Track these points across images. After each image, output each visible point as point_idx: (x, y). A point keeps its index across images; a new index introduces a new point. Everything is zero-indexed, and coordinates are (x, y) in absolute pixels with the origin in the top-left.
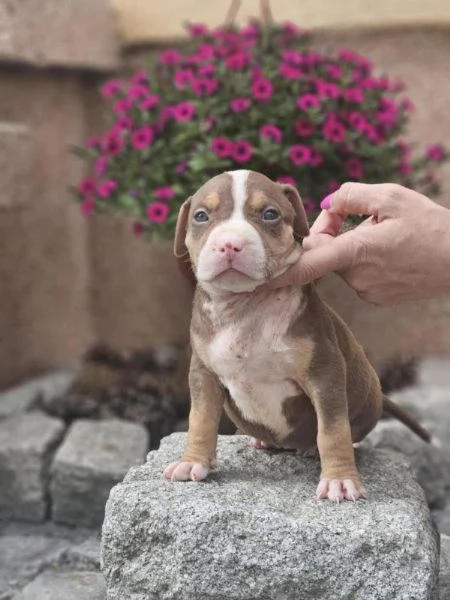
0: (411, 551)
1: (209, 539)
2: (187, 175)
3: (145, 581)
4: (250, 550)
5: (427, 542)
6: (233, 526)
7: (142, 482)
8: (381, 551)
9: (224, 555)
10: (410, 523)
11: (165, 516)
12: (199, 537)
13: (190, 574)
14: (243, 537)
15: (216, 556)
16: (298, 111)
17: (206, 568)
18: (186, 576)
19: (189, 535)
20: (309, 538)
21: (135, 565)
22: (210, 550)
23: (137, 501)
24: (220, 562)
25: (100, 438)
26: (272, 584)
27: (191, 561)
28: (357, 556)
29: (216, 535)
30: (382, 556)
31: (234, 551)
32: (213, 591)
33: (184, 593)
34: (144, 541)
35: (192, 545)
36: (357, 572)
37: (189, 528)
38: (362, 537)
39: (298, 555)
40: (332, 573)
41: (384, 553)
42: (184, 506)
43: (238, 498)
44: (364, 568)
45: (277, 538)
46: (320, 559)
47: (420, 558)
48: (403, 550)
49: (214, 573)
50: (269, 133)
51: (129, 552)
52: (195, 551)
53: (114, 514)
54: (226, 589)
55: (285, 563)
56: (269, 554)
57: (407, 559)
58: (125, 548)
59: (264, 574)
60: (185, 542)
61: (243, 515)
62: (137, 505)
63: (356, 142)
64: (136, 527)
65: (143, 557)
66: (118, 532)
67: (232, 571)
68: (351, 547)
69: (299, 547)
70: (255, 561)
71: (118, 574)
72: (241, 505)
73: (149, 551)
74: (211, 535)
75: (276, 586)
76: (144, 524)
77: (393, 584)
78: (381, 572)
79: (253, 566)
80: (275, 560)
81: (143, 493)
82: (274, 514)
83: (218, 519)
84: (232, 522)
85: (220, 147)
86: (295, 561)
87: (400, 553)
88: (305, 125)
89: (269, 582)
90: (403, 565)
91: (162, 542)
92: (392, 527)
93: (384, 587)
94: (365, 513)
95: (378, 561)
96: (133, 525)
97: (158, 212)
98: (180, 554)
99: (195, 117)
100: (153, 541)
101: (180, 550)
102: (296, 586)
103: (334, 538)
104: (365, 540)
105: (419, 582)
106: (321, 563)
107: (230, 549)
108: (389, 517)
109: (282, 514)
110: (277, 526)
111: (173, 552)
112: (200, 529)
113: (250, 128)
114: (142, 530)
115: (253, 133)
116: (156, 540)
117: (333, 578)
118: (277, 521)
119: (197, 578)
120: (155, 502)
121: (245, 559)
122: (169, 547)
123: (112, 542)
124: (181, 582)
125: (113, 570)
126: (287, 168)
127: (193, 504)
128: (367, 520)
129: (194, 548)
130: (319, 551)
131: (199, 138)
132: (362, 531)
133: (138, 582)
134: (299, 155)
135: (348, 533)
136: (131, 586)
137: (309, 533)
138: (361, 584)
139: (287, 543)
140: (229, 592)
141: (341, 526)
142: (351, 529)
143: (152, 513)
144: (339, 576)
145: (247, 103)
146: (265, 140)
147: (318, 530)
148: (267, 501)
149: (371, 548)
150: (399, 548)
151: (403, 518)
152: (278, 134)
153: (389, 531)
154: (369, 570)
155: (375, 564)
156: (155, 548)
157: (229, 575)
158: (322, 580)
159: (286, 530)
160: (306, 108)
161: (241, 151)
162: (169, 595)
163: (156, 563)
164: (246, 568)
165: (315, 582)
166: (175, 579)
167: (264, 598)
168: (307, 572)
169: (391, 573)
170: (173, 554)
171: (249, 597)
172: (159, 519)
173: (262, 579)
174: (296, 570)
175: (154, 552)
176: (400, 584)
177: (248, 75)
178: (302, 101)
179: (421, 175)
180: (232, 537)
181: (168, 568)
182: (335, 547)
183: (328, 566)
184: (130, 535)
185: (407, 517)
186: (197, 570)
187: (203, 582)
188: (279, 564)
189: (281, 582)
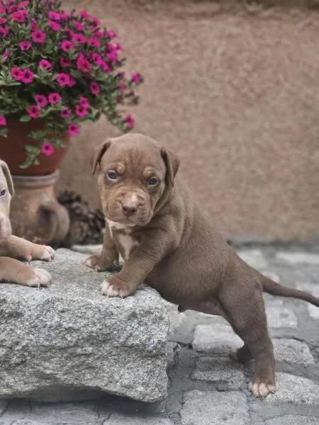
0: (159, 315)
1: (44, 313)
3: (3, 340)
4: (68, 319)
6: (57, 305)
8: (142, 316)
9: (53, 322)
11: (17, 301)
13: (33, 335)
14: (63, 312)
15: (48, 323)
16: (60, 51)
17: (42, 330)
18: (31, 336)
19: (33, 312)
20: (102, 310)
22: (45, 320)
24: (51, 327)
26: (80, 337)
27: (34, 327)
28: (129, 319)
29: (49, 311)
30: (142, 318)
31: (59, 320)
32: (47, 343)
33: (30, 345)
34: (3, 317)
35: (34, 318)
36: (129, 328)
37: (32, 307)
38: (131, 309)
39: (96, 320)
40: (114, 329)
41: (144, 316)
42: (27, 295)
44: (133, 325)
45: (83, 311)
46: (108, 322)
47: (163, 319)
48: (154, 315)
49: (47, 333)
50: (45, 66)
52: (36, 321)
54: (54, 342)
55: (88, 325)
56: (80, 320)
57: (156, 319)
59: (76, 332)
60: (30, 316)
61: (62, 299)
63: (97, 72)
65: (2, 326)
68: (125, 314)
69: (96, 316)
70: (71, 325)
72: (59, 293)
73: (6, 323)
74: (45, 311)
75: (83, 338)
76: (4, 307)
77: (149, 333)
78: (142, 328)
79: (70, 328)
80: (82, 324)
82: (80, 298)
83: (49, 302)
84: (56, 304)
85: (16, 73)
86: (94, 324)
87: (152, 316)
88: (66, 61)
90: (154, 323)
91: (14, 317)
92: (147, 302)
93: (143, 336)
95: (140, 321)
100: (8, 317)
101: (27, 321)
102: (94, 338)
103: (116, 310)
104: (132, 311)
105: (163, 332)
106: (109, 324)
107: (56, 319)
110: (83, 304)
111: (22, 322)
112: (39, 308)
113: (30, 60)
114: (2, 310)
115: (33, 64)
116: (11, 315)
117: (115, 332)
118: (82, 301)
119: (37, 337)
120: (9, 294)
121: (65, 323)
122: (19, 319)
124: (28, 340)
126: (54, 87)
127: (33, 294)
130: (107, 317)
132: (131, 306)
134: (63, 79)
135: (123, 306)
137: (101, 307)
138: (131, 334)
139: (90, 313)
140: (56, 344)
141: (119, 303)
142: (125, 304)
143: (9, 300)
144: (118, 331)
145: (29, 45)
147: (107, 306)
148: (73, 291)
149: (136, 314)
150: (152, 314)
152: (50, 65)
153: (146, 305)
154: (136, 327)
155: (139, 323)
156: (10, 321)
157: (56, 334)
158: (109, 334)
159: (88, 307)
160: (65, 50)
161: (27, 76)
162: (19, 347)
163: (11, 330)
164: (66, 329)
165: (105, 335)
166: (24, 338)
167: (76, 345)
168: (100, 329)
169: (147, 328)
170: (22, 323)
171: (67, 346)
172: (13, 303)
173: (75, 335)
174: (94, 329)
175: (9, 323)
176: (153, 333)
177: (29, 27)
178: (63, 45)
179: (127, 92)
180: (57, 311)
181: (19, 332)
182: (117, 315)
183: (113, 325)
185: (153, 297)
186: (37, 332)
187: (41, 339)
188: (85, 326)
189: (86, 336)
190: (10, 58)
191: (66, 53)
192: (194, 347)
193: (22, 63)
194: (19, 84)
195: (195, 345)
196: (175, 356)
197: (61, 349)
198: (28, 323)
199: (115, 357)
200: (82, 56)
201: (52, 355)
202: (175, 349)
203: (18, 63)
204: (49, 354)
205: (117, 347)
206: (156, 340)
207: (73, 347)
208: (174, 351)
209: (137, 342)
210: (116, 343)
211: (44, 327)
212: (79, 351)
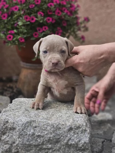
0: (84, 128)
1: (26, 128)
2: (17, 26)
3: (8, 141)
4: (38, 131)
5: (88, 126)
7: (6, 113)
8: (75, 129)
9: (30, 133)
10: (83, 121)
11: (13, 122)
13: (21, 139)
14: (36, 127)
15: (28, 133)
16: (48, 7)
17: (25, 136)
18: (20, 139)
19: (20, 127)
20: (55, 126)
21: (5, 137)
22: (26, 131)
23: (5, 118)
24: (29, 135)
26: (45, 140)
27: (21, 135)
28: (69, 131)
29: (28, 127)
30: (76, 130)
31: (33, 131)
32: (28, 143)
33: (19, 144)
34: (7, 130)
35: (21, 130)
36: (69, 135)
37: (20, 125)
39: (52, 132)
40: (62, 136)
41: (77, 129)
42: (18, 119)
43: (34, 116)
44: (71, 134)
45: (46, 127)
46: (58, 132)
47: (87, 131)
48: (82, 129)
49: (28, 138)
50: (40, 14)
52: (22, 132)
54: (31, 142)
55: (48, 134)
56: (44, 131)
57: (83, 131)
58: (2, 132)
59: (42, 137)
60: (19, 129)
61: (35, 121)
62: (5, 119)
63: (65, 16)
64: (5, 126)
65: (7, 134)
67: (33, 137)
68: (67, 129)
69: (52, 129)
70: (39, 134)
72: (35, 118)
73: (9, 132)
75: (46, 141)
76: (7, 125)
77: (79, 138)
78: (76, 135)
79: (39, 135)
80: (45, 133)
81: (6, 116)
82: (44, 120)
83: (28, 122)
84: (32, 123)
85: (27, 18)
86: (51, 133)
87: (81, 129)
88: (50, 11)
89: (44, 139)
90: (82, 133)
91: (12, 130)
92: (78, 122)
93: (76, 139)
94: (70, 119)
95: (75, 132)
96: (4, 125)
97: (10, 38)
98: (18, 133)
99: (19, 10)
100: (10, 129)
101: (18, 132)
102: (51, 140)
103: (62, 126)
104: (71, 126)
105: (87, 137)
106: (59, 133)
108: (77, 119)
109: (47, 120)
110: (45, 123)
111: (16, 132)
112: (23, 126)
113: (35, 13)
114: (7, 126)
115: (36, 14)
116: (11, 129)
117: (62, 138)
118: (45, 122)
119: (23, 140)
120: (10, 118)
121: (36, 133)
122: (15, 131)
124: (19, 141)
126: (45, 24)
127: (21, 118)
129: (22, 131)
130: (58, 130)
131: (20, 16)
132: (70, 124)
133: (6, 142)
134: (49, 20)
135: (66, 124)
136: (4, 143)
137: (55, 125)
138: (70, 139)
139: (49, 128)
140: (32, 143)
141: (64, 122)
142: (67, 123)
143: (9, 121)
144: (64, 137)
145: (34, 6)
146: (39, 16)
147: (57, 124)
148: (42, 116)
149: (72, 128)
150: (81, 128)
151: (81, 119)
152: (43, 14)
153: (77, 123)
154: (72, 135)
155: (74, 133)
156: (11, 132)
157: (32, 138)
158: (59, 138)
159: (48, 125)
160: (50, 7)
161: (32, 19)
162: (15, 145)
163: (11, 136)
164: (37, 136)
165: (57, 139)
166: (17, 140)
167: (43, 144)
168: (54, 136)
169: (78, 135)
171: (38, 144)
172: (11, 123)
173: (42, 139)
174: (51, 136)
175: (10, 133)
176: (81, 138)
179: (83, 25)
180: (33, 127)
181: (14, 137)
182: (62, 129)
183: (61, 134)
184: (3, 128)
185: (83, 119)
186: (23, 137)
187: (25, 141)
188: (46, 134)
189: (47, 139)
190: (24, 12)
191: (50, 8)
193: (31, 14)
194: (28, 23)
197: (35, 146)
199: (63, 150)
200: (58, 9)
201: (31, 149)
202: (103, 142)
203: (29, 14)
204: (29, 148)
205: (63, 145)
206: (83, 142)
209: (73, 143)
210: (63, 143)
211: (26, 135)
212: (44, 147)
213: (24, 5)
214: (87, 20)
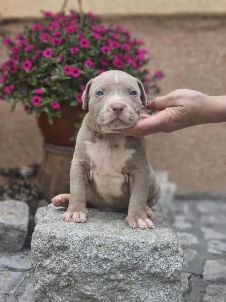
0: (175, 249)
2: (49, 83)
3: (54, 268)
4: (103, 252)
6: (95, 241)
7: (48, 224)
8: (162, 249)
9: (92, 254)
10: (173, 237)
11: (64, 237)
12: (80, 247)
13: (76, 264)
14: (100, 246)
15: (88, 255)
16: (101, 54)
17: (84, 260)
18: (74, 264)
19: (76, 245)
20: (130, 245)
21: (48, 261)
24: (90, 257)
25: (5, 208)
27: (77, 258)
28: (152, 252)
29: (89, 245)
30: (162, 251)
31: (96, 252)
32: (87, 271)
33: (74, 272)
34: (53, 250)
35: (77, 250)
36: (152, 259)
37: (75, 242)
39: (125, 253)
40: (140, 260)
41: (164, 250)
42: (72, 233)
43: (95, 229)
44: (155, 257)
45: (116, 245)
46: (136, 254)
47: (178, 252)
49: (87, 263)
50: (88, 64)
51: (45, 255)
52: (79, 253)
53: (38, 238)
54: (93, 270)
55: (119, 257)
56: (113, 253)
57: (173, 252)
58: (44, 253)
59: (110, 262)
60: (74, 249)
61: (99, 236)
62: (50, 233)
63: (128, 69)
64: (50, 244)
65: (53, 257)
66: (41, 246)
67: (95, 261)
68: (149, 248)
69: (126, 249)
70: (106, 256)
71: (40, 266)
72: (97, 232)
73: (55, 254)
74: (86, 246)
75: (115, 267)
76: (54, 242)
77: (167, 263)
78: (162, 259)
79: (105, 259)
80: (115, 256)
81: (52, 228)
82: (113, 235)
83: (89, 238)
84: (95, 239)
85: (67, 70)
86: (124, 256)
87: (170, 250)
89: (112, 265)
90: (172, 255)
91: (62, 250)
92: (166, 239)
93: (163, 265)
94: (152, 234)
96: (48, 243)
97: (37, 101)
99: (53, 56)
100: (57, 249)
101: (72, 252)
102: (124, 267)
103: (141, 245)
104: (154, 245)
105: (179, 262)
106: (136, 256)
108: (163, 235)
110: (115, 240)
112: (81, 243)
113: (78, 61)
114: (53, 245)
115: (80, 64)
116: (59, 248)
117: (141, 262)
118: (115, 238)
119: (80, 265)
120: (58, 232)
121: (101, 255)
122: (66, 252)
123: (38, 251)
124: (72, 267)
125: (38, 264)
127: (76, 232)
128: (154, 237)
130: (135, 251)
131: (54, 65)
132: (153, 241)
133: (50, 269)
135: (148, 242)
136: (47, 271)
137: (130, 243)
138: (153, 264)
139: (121, 247)
141: (144, 239)
142: (148, 240)
143: (58, 236)
144: (143, 261)
145: (77, 50)
147: (134, 242)
148: (108, 230)
149: (158, 248)
150: (170, 248)
151: (169, 235)
152: (92, 64)
153: (165, 241)
154: (157, 258)
155: (160, 255)
156: (59, 253)
157: (94, 263)
158: (136, 263)
159: (120, 242)
160: (104, 53)
161: (76, 72)
162: (66, 274)
163: (59, 260)
164: (102, 259)
165: (133, 264)
166: (69, 267)
167: (110, 273)
168: (129, 260)
169: (166, 259)
170: (68, 255)
171: (103, 273)
172: (61, 239)
173: (109, 264)
174: (124, 260)
175: (58, 255)
176: (171, 263)
177: (78, 36)
178: (103, 49)
179: (151, 84)
180: (95, 246)
181: (65, 261)
182: (142, 249)
183: (139, 257)
184: (47, 248)
185: (171, 235)
186: (79, 262)
187: (83, 267)
188: (117, 257)
189: (118, 265)
190: (63, 59)
191: (105, 55)
192: (204, 277)
193: (72, 63)
194: (69, 78)
195: (205, 275)
196: (189, 284)
197: (98, 275)
198: (72, 255)
199: (141, 283)
200: (117, 58)
201: (92, 280)
202: (189, 278)
203: (68, 63)
204: (89, 279)
205: (142, 275)
206: (173, 269)
207: (108, 274)
208: (189, 280)
209: (158, 270)
210: (142, 271)
211: (85, 258)
212: (112, 277)
213: (61, 48)
214: (159, 75)
